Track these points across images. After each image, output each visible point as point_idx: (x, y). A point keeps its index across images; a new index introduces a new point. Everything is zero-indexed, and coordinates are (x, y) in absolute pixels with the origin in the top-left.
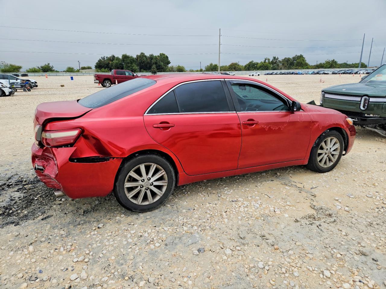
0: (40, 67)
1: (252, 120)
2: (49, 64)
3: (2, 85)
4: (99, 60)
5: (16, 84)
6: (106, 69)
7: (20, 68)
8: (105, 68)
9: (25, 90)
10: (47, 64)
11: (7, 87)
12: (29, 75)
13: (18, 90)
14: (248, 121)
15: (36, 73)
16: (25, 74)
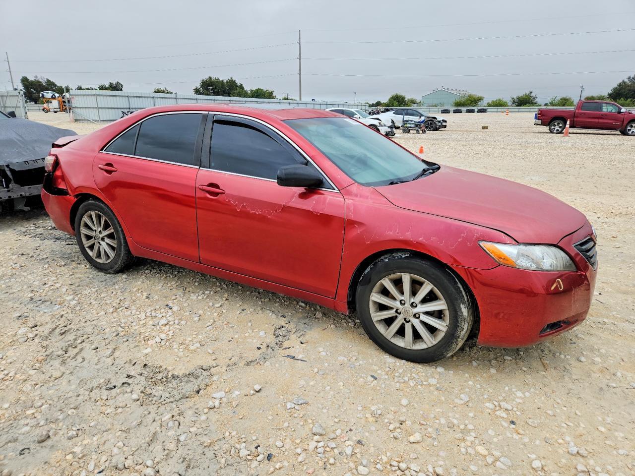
0: (515, 98)
1: (216, 186)
2: (531, 93)
3: (380, 123)
4: (620, 84)
5: (410, 122)
6: (629, 100)
7: (480, 99)
8: (626, 98)
9: (418, 132)
10: (528, 93)
11: (385, 126)
12: (488, 110)
13: (411, 131)
14: (208, 186)
15: (500, 107)
16: (484, 109)
